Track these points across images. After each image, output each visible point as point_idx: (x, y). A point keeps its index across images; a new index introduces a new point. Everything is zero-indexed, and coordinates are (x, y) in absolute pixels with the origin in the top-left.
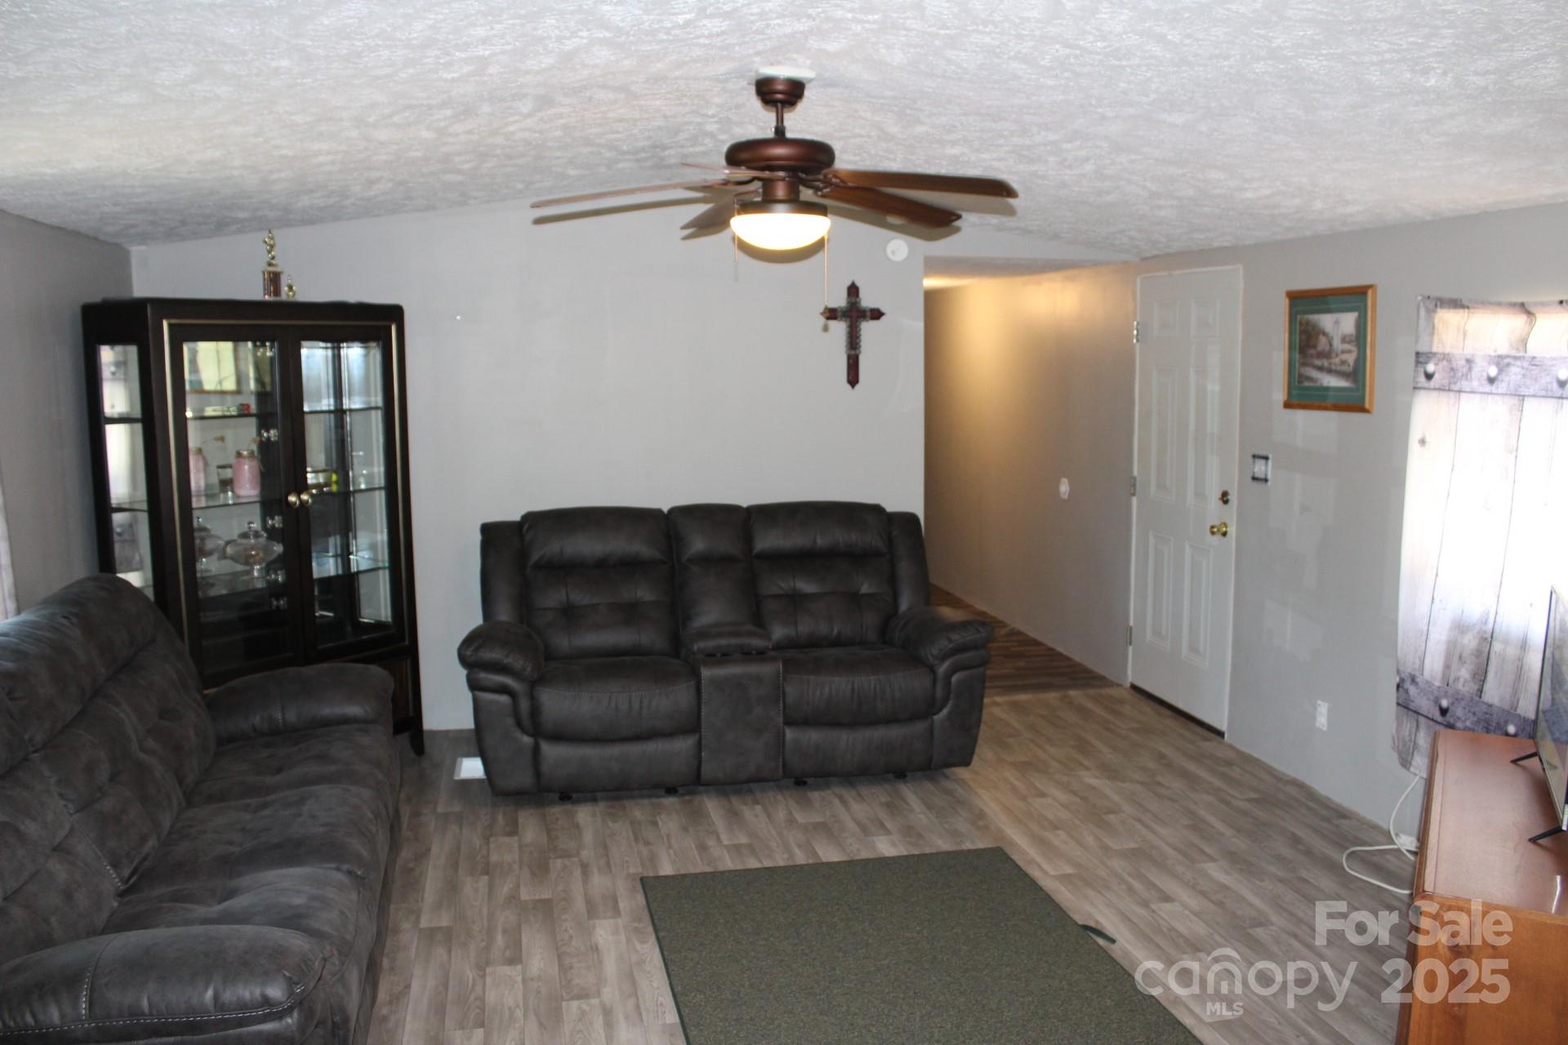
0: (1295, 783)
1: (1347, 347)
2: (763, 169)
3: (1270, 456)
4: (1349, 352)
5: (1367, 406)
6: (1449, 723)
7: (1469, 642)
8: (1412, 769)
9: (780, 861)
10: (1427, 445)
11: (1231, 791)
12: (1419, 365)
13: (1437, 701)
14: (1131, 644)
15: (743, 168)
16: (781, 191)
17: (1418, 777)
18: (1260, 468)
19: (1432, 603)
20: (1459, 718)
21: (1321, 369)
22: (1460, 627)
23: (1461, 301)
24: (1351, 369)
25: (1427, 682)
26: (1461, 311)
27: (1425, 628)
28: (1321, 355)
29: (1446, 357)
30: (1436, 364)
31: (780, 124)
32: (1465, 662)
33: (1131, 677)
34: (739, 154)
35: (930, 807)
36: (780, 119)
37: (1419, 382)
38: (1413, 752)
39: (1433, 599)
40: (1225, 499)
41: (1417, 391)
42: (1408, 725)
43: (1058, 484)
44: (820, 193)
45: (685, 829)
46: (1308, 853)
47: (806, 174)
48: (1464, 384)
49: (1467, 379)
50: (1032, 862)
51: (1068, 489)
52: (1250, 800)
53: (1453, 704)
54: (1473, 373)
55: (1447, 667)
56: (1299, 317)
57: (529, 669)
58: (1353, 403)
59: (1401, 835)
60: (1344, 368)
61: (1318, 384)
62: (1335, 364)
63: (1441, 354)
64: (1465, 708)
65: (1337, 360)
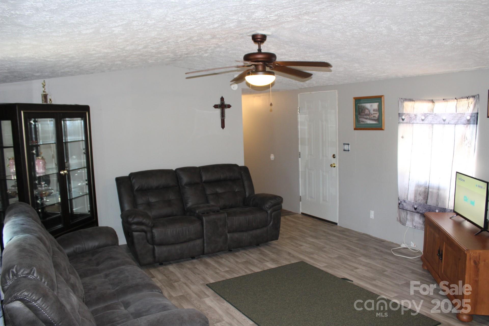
0: (364, 234)
1: (375, 112)
2: (256, 62)
3: (350, 144)
4: (376, 114)
5: (383, 128)
6: (417, 212)
7: (422, 189)
8: (406, 225)
9: (243, 274)
10: (404, 138)
11: (350, 238)
12: (400, 117)
13: (413, 206)
14: (301, 201)
15: (250, 61)
16: (260, 68)
17: (408, 227)
18: (346, 147)
19: (409, 180)
20: (420, 210)
21: (367, 119)
22: (418, 186)
23: (413, 99)
24: (377, 118)
25: (409, 201)
26: (412, 102)
27: (407, 187)
28: (367, 115)
29: (408, 114)
30: (405, 116)
31: (260, 48)
32: (421, 195)
33: (301, 211)
34: (247, 57)
35: (273, 253)
36: (259, 47)
37: (400, 121)
38: (406, 221)
39: (409, 179)
40: (334, 157)
41: (400, 124)
42: (404, 214)
43: (270, 156)
44: (271, 69)
45: (207, 268)
46: (381, 251)
47: (268, 63)
48: (415, 121)
49: (415, 120)
50: (313, 264)
51: (274, 157)
52: (357, 240)
53: (418, 206)
54: (417, 118)
55: (415, 197)
56: (358, 104)
57: (150, 223)
58: (379, 127)
59: (402, 244)
60: (375, 118)
61: (366, 123)
62: (371, 117)
63: (406, 113)
64: (422, 207)
65: (372, 116)
